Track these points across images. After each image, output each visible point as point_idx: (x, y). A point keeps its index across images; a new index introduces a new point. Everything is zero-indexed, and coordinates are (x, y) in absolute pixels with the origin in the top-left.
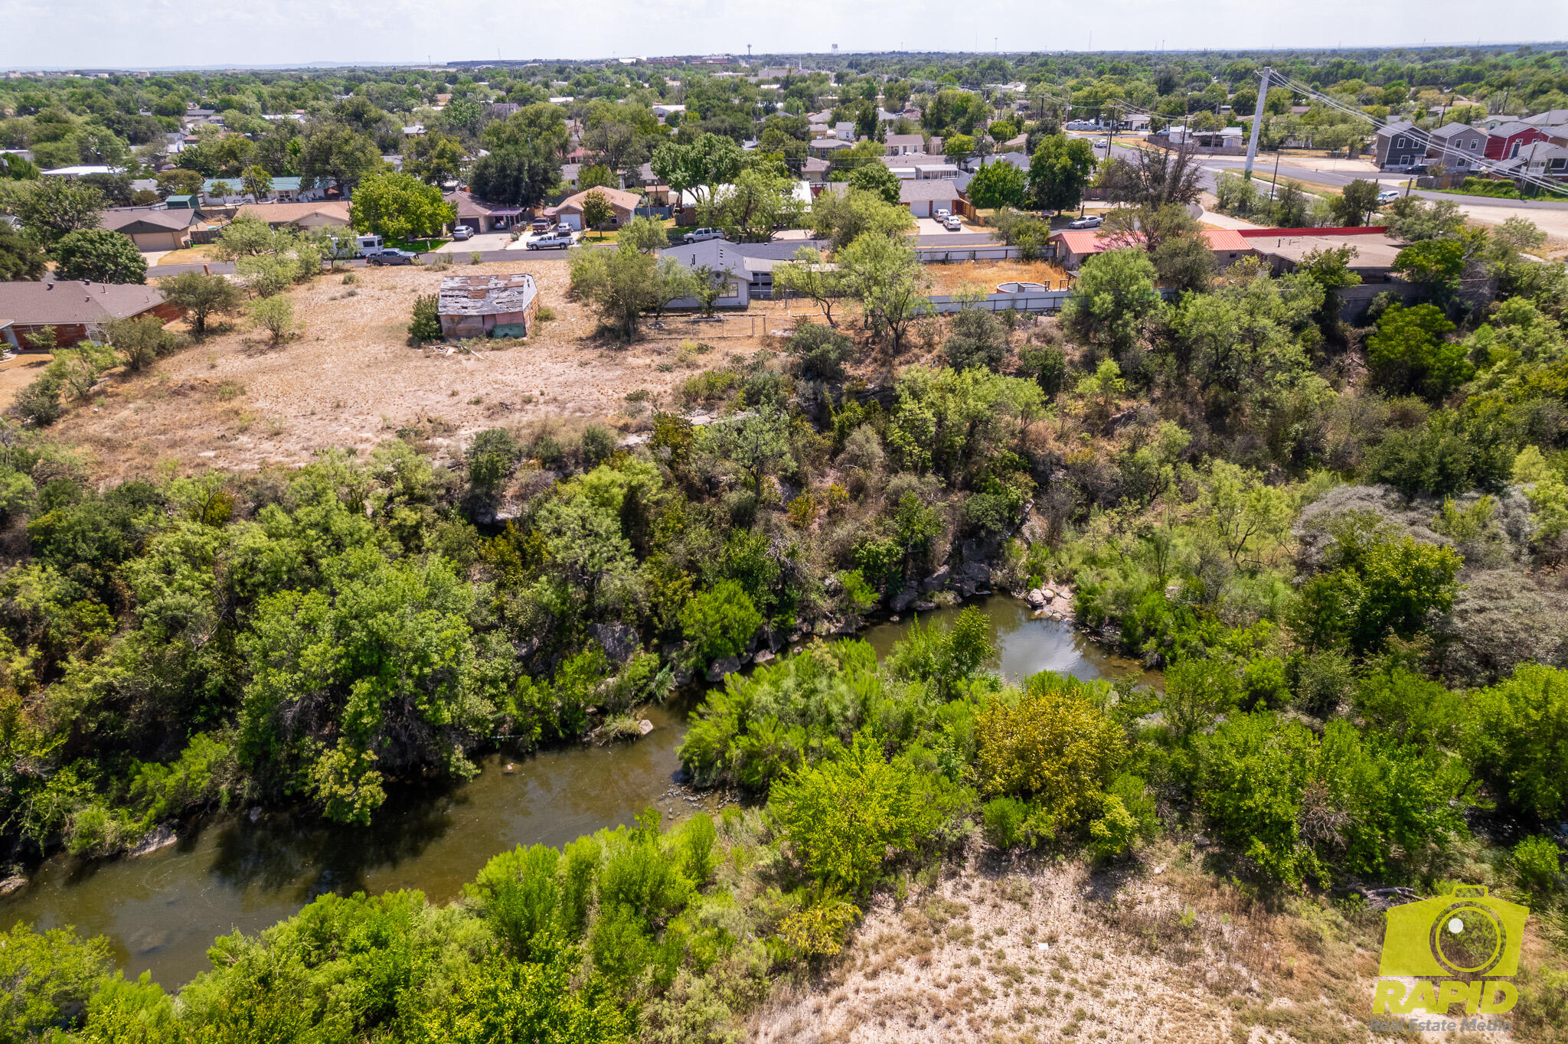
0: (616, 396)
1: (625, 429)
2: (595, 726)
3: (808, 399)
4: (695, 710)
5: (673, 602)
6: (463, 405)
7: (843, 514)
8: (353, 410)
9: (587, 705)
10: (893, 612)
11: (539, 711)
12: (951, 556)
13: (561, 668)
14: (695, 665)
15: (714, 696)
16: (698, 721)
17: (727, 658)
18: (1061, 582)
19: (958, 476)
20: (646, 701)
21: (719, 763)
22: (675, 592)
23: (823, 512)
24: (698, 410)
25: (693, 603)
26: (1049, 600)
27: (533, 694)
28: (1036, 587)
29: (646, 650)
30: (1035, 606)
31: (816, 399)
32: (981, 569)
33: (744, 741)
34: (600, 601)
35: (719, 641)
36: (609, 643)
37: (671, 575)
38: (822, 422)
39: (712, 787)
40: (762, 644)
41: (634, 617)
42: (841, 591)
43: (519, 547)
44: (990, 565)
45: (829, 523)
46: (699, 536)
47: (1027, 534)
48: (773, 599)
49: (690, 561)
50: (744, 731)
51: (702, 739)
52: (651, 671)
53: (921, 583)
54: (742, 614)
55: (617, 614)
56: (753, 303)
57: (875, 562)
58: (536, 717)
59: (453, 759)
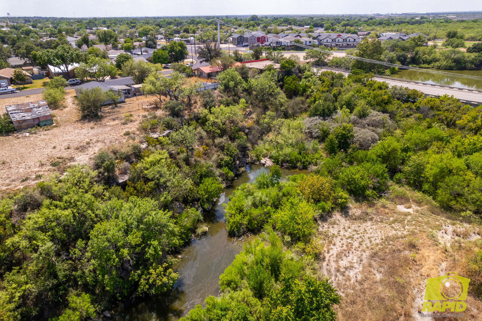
18: (265, 157)
24: (151, 133)
26: (266, 162)
28: (260, 160)
30: (264, 165)
31: (182, 123)
42: (221, 175)
43: (135, 189)
44: (245, 158)
56: (126, 100)
57: (227, 164)
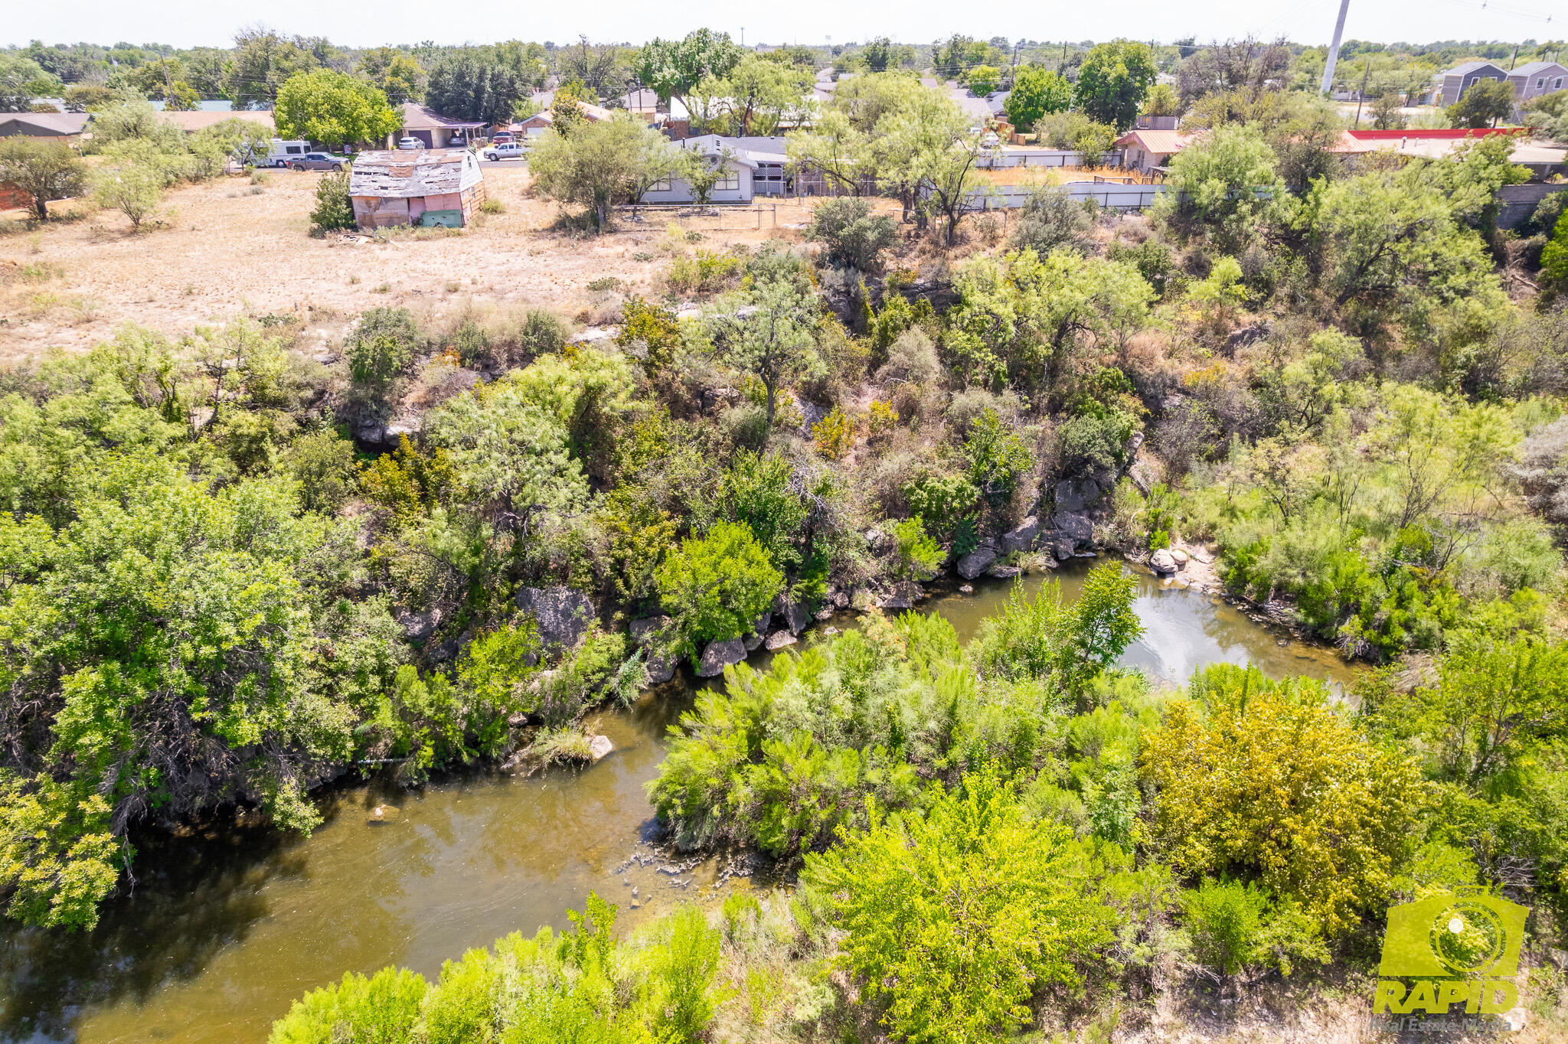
0: (574, 286)
1: (584, 319)
2: (522, 744)
3: (837, 292)
4: (677, 723)
5: (646, 557)
6: (364, 294)
7: (889, 443)
8: (209, 298)
9: (510, 712)
10: (962, 579)
11: (429, 721)
12: (1040, 504)
13: (468, 653)
14: (679, 652)
15: (707, 700)
16: (682, 741)
17: (726, 641)
18: (1195, 539)
19: (1043, 398)
20: (604, 705)
21: (716, 811)
22: (650, 543)
23: (860, 441)
24: (687, 304)
25: (675, 557)
26: (1181, 565)
27: (419, 694)
28: (1162, 545)
29: (606, 627)
30: (1162, 574)
31: (848, 293)
32: (1080, 522)
33: (758, 774)
34: (534, 553)
35: (716, 614)
36: (549, 617)
37: (643, 517)
38: (856, 324)
39: (704, 849)
40: (778, 622)
41: (588, 579)
42: (890, 548)
43: (418, 474)
44: (1091, 517)
45: (870, 455)
46: (686, 462)
47: (1138, 477)
48: (797, 558)
49: (675, 499)
50: (757, 756)
51: (688, 770)
52: (611, 660)
53: (1000, 540)
54: (752, 573)
55: (563, 574)
56: (758, 200)
57: (939, 508)
58: (426, 730)
59: (279, 800)
